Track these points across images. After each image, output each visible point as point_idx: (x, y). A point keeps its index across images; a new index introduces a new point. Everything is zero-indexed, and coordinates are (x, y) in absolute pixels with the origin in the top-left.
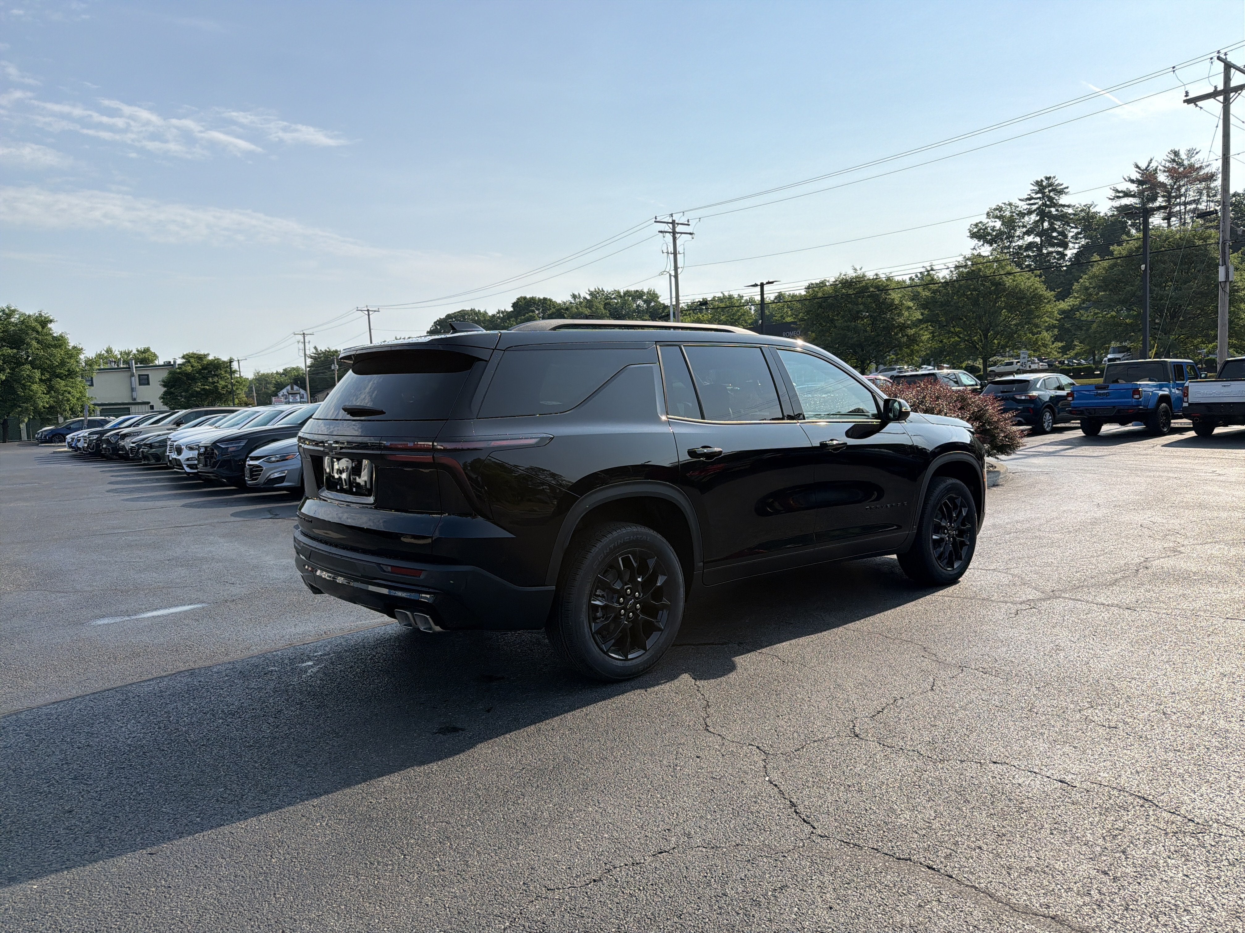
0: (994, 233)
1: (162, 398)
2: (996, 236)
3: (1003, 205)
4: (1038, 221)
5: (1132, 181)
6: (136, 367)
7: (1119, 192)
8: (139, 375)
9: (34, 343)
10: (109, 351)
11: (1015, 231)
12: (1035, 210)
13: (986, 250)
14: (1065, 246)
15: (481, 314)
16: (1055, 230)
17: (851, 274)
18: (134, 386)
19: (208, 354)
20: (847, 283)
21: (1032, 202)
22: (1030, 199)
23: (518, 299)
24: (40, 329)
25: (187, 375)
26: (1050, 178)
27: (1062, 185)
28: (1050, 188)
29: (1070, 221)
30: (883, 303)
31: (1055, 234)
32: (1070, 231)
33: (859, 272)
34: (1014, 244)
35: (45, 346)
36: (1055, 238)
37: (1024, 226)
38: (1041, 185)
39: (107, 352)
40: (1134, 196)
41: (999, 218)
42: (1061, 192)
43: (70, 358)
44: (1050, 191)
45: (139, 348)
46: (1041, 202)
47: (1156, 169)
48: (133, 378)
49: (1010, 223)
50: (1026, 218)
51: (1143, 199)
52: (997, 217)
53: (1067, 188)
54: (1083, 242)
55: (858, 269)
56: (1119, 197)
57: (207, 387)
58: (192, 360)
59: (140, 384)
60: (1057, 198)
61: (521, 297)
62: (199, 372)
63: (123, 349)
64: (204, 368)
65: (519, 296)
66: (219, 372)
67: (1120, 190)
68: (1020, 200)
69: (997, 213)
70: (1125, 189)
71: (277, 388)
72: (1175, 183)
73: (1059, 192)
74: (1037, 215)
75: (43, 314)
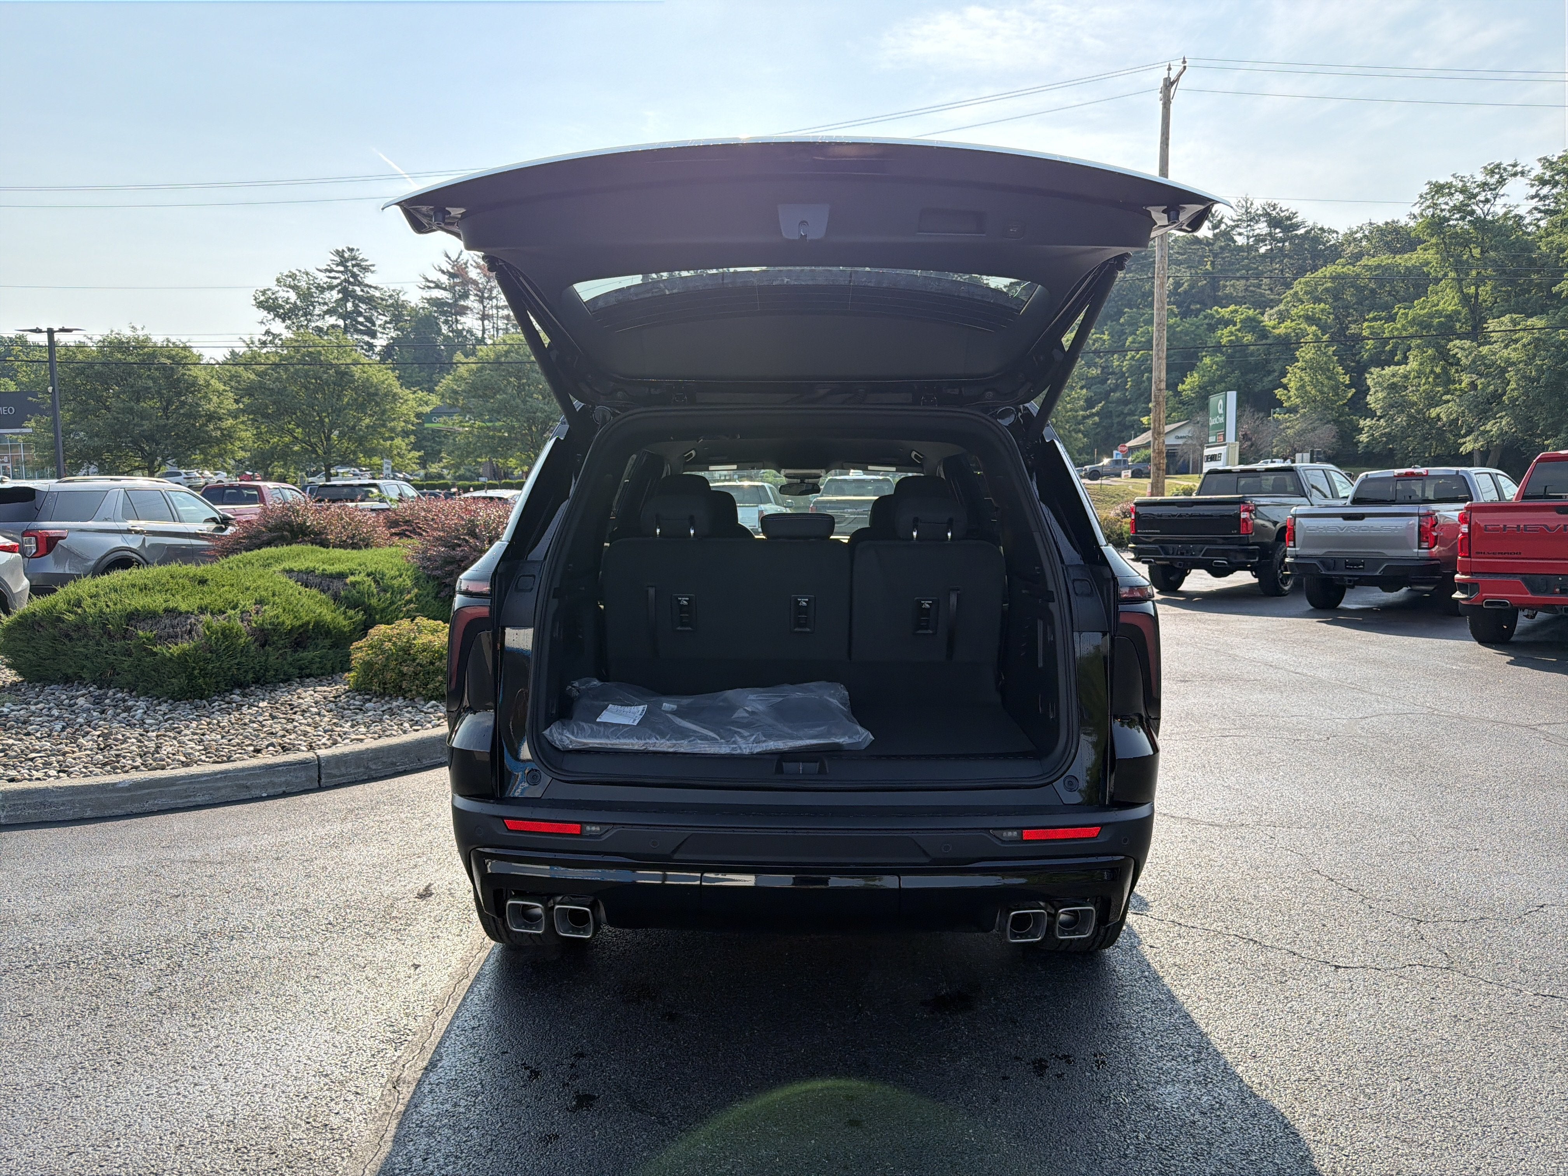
0: (288, 306)
2: (290, 310)
3: (297, 273)
4: (341, 299)
5: (443, 272)
7: (427, 280)
11: (314, 308)
12: (337, 286)
13: (278, 327)
14: (373, 335)
16: (360, 314)
17: (127, 333)
20: (120, 346)
21: (333, 274)
22: (331, 271)
26: (352, 250)
27: (366, 261)
28: (354, 262)
29: (378, 306)
30: (178, 380)
31: (361, 319)
32: (377, 318)
33: (140, 333)
34: (313, 325)
36: (361, 324)
37: (325, 304)
38: (343, 256)
40: (445, 289)
41: (294, 288)
42: (366, 269)
44: (353, 266)
46: (343, 278)
47: (466, 264)
49: (306, 296)
50: (327, 295)
51: (454, 294)
52: (290, 287)
53: (373, 265)
54: (393, 334)
56: (429, 287)
60: (362, 275)
67: (430, 279)
68: (318, 270)
69: (290, 281)
70: (435, 280)
72: (487, 283)
73: (364, 269)
74: (339, 292)
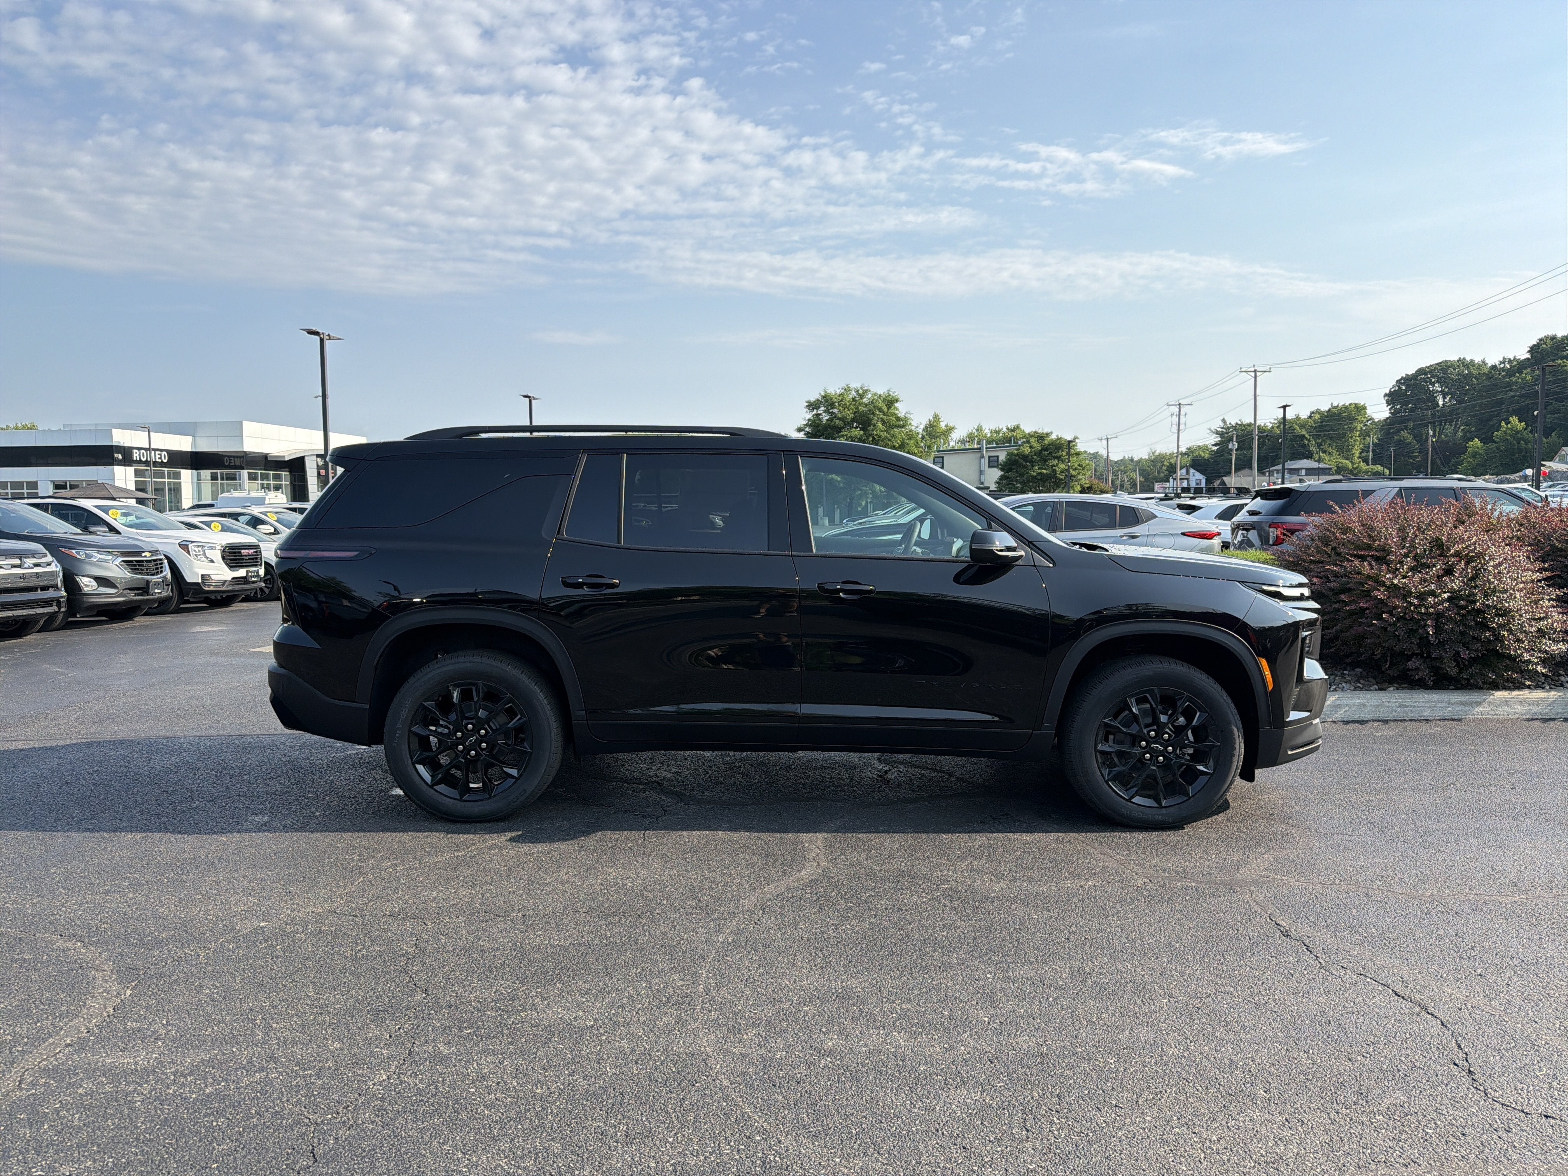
6: (986, 448)
8: (988, 457)
9: (880, 424)
18: (983, 469)
19: (1052, 433)
24: (885, 410)
25: (1026, 458)
35: (890, 427)
43: (910, 439)
48: (983, 460)
57: (1045, 472)
58: (1032, 440)
59: (990, 467)
62: (1039, 454)
64: (1044, 450)
66: (1061, 453)
75: (891, 393)
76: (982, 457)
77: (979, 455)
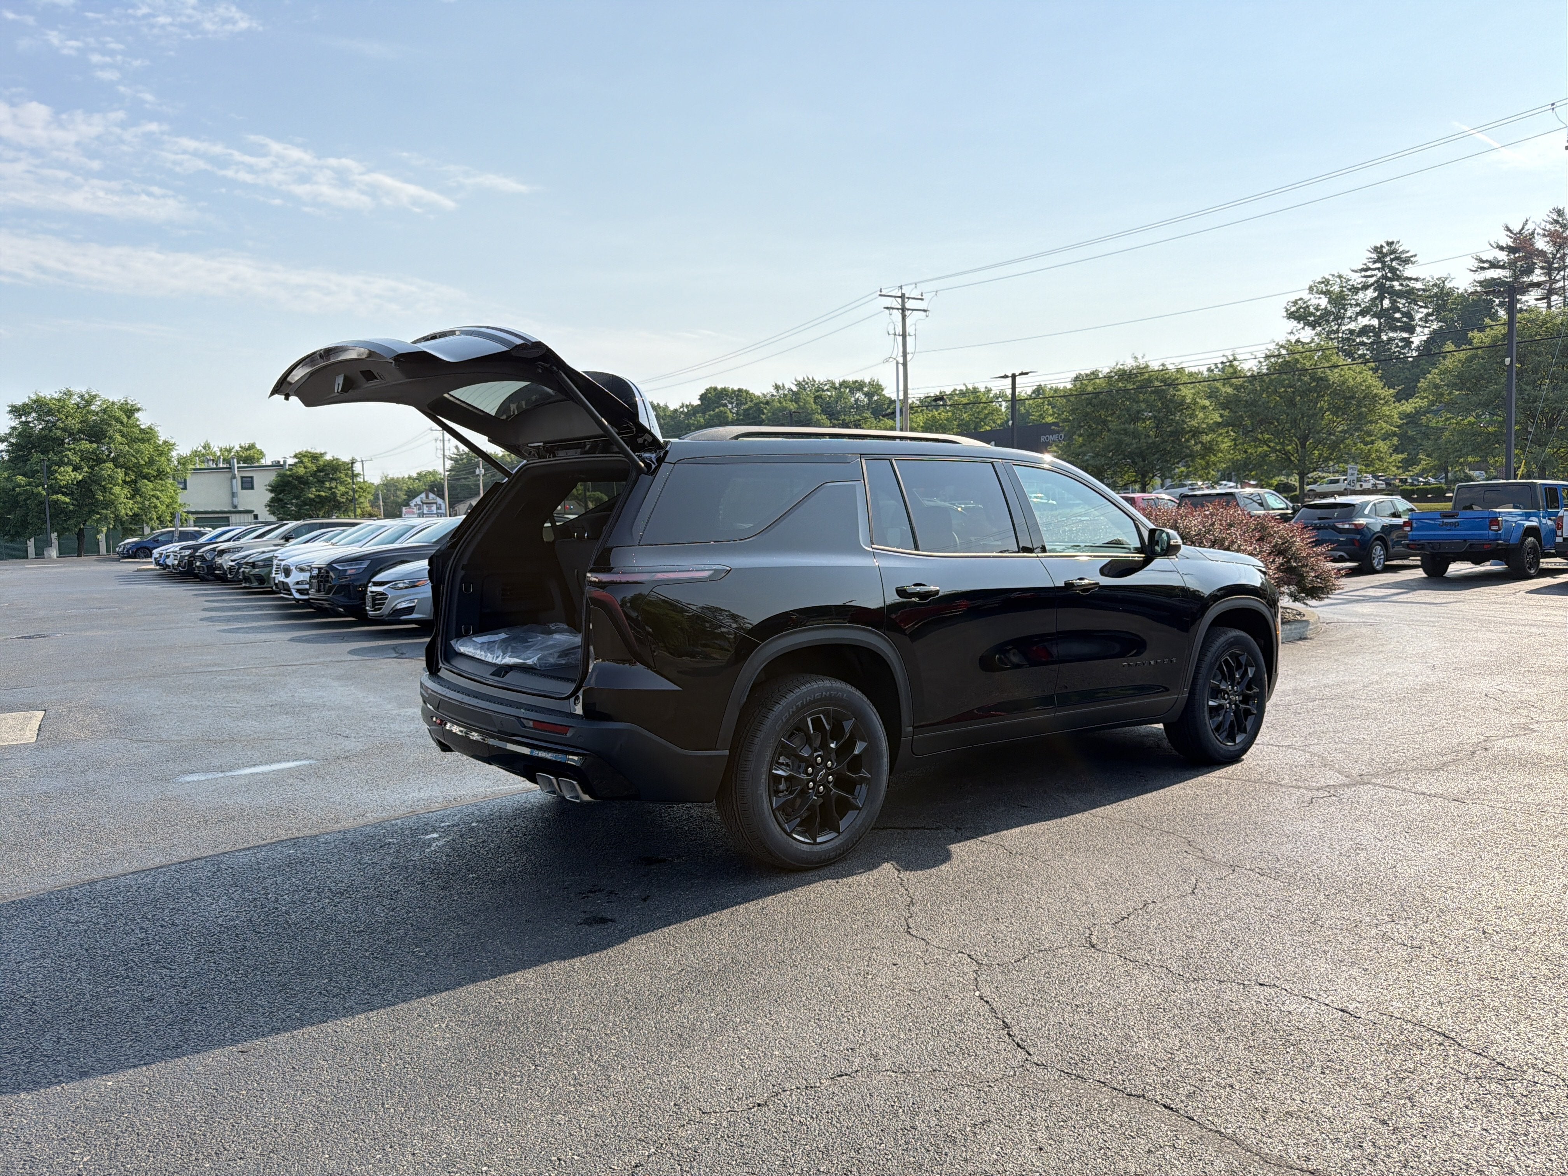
0: (1318, 313)
1: (269, 506)
2: (1321, 317)
3: (1331, 278)
4: (1376, 298)
5: (1502, 248)
6: (238, 468)
7: (1483, 262)
8: (242, 478)
9: (118, 437)
10: (206, 446)
11: (1346, 310)
12: (1372, 284)
13: (1307, 335)
14: (1411, 330)
15: (660, 408)
16: (1398, 310)
17: (1129, 363)
18: (234, 490)
19: (325, 453)
20: (1124, 375)
21: (1369, 273)
22: (1366, 270)
23: (707, 390)
24: (125, 420)
25: (299, 478)
26: (1392, 243)
27: (1408, 252)
28: (1392, 256)
29: (1417, 299)
30: (1171, 401)
31: (1398, 315)
32: (1417, 312)
33: (1142, 362)
34: (1344, 328)
35: (132, 440)
36: (1398, 320)
37: (1357, 305)
38: (1381, 252)
39: (204, 448)
40: (1503, 267)
41: (1326, 293)
42: (1406, 261)
43: (161, 455)
44: (1392, 260)
45: (243, 445)
46: (1380, 274)
47: (1533, 233)
48: (234, 481)
49: (1339, 300)
50: (1361, 295)
51: (1515, 271)
52: (1322, 292)
53: (1415, 256)
54: (1435, 326)
55: (1139, 357)
56: (1483, 269)
57: (323, 494)
58: (305, 460)
59: (243, 488)
60: (1401, 268)
61: (711, 388)
62: (314, 474)
63: (223, 445)
64: (319, 470)
65: (708, 387)
66: (339, 474)
67: (1484, 259)
68: (1353, 271)
69: (1322, 287)
70: (1491, 258)
71: (409, 496)
72: (1558, 251)
73: (1404, 261)
74: (1375, 290)
75: (129, 401)
76: (234, 477)
77: (230, 475)
